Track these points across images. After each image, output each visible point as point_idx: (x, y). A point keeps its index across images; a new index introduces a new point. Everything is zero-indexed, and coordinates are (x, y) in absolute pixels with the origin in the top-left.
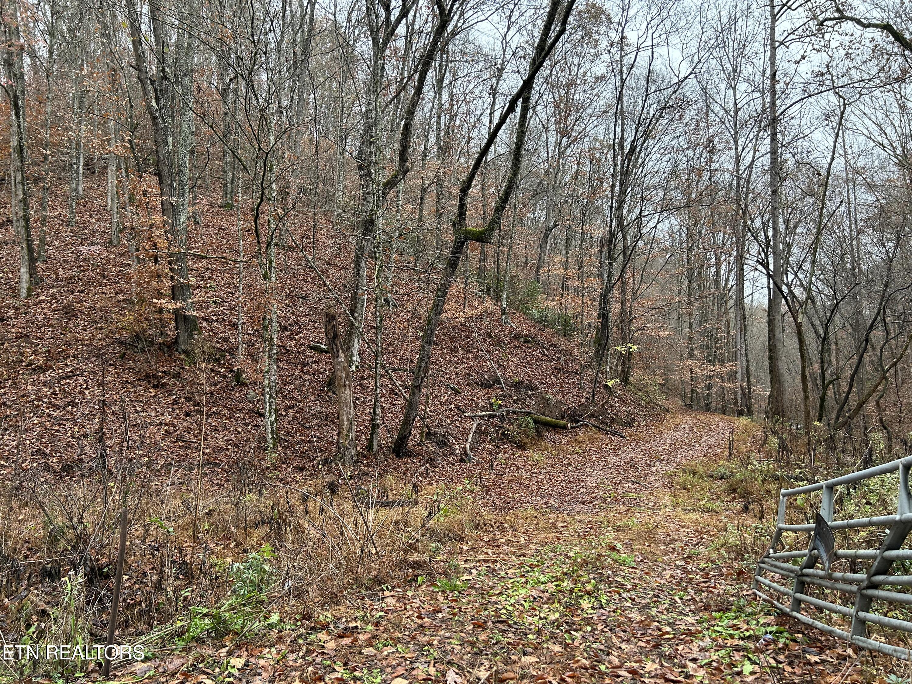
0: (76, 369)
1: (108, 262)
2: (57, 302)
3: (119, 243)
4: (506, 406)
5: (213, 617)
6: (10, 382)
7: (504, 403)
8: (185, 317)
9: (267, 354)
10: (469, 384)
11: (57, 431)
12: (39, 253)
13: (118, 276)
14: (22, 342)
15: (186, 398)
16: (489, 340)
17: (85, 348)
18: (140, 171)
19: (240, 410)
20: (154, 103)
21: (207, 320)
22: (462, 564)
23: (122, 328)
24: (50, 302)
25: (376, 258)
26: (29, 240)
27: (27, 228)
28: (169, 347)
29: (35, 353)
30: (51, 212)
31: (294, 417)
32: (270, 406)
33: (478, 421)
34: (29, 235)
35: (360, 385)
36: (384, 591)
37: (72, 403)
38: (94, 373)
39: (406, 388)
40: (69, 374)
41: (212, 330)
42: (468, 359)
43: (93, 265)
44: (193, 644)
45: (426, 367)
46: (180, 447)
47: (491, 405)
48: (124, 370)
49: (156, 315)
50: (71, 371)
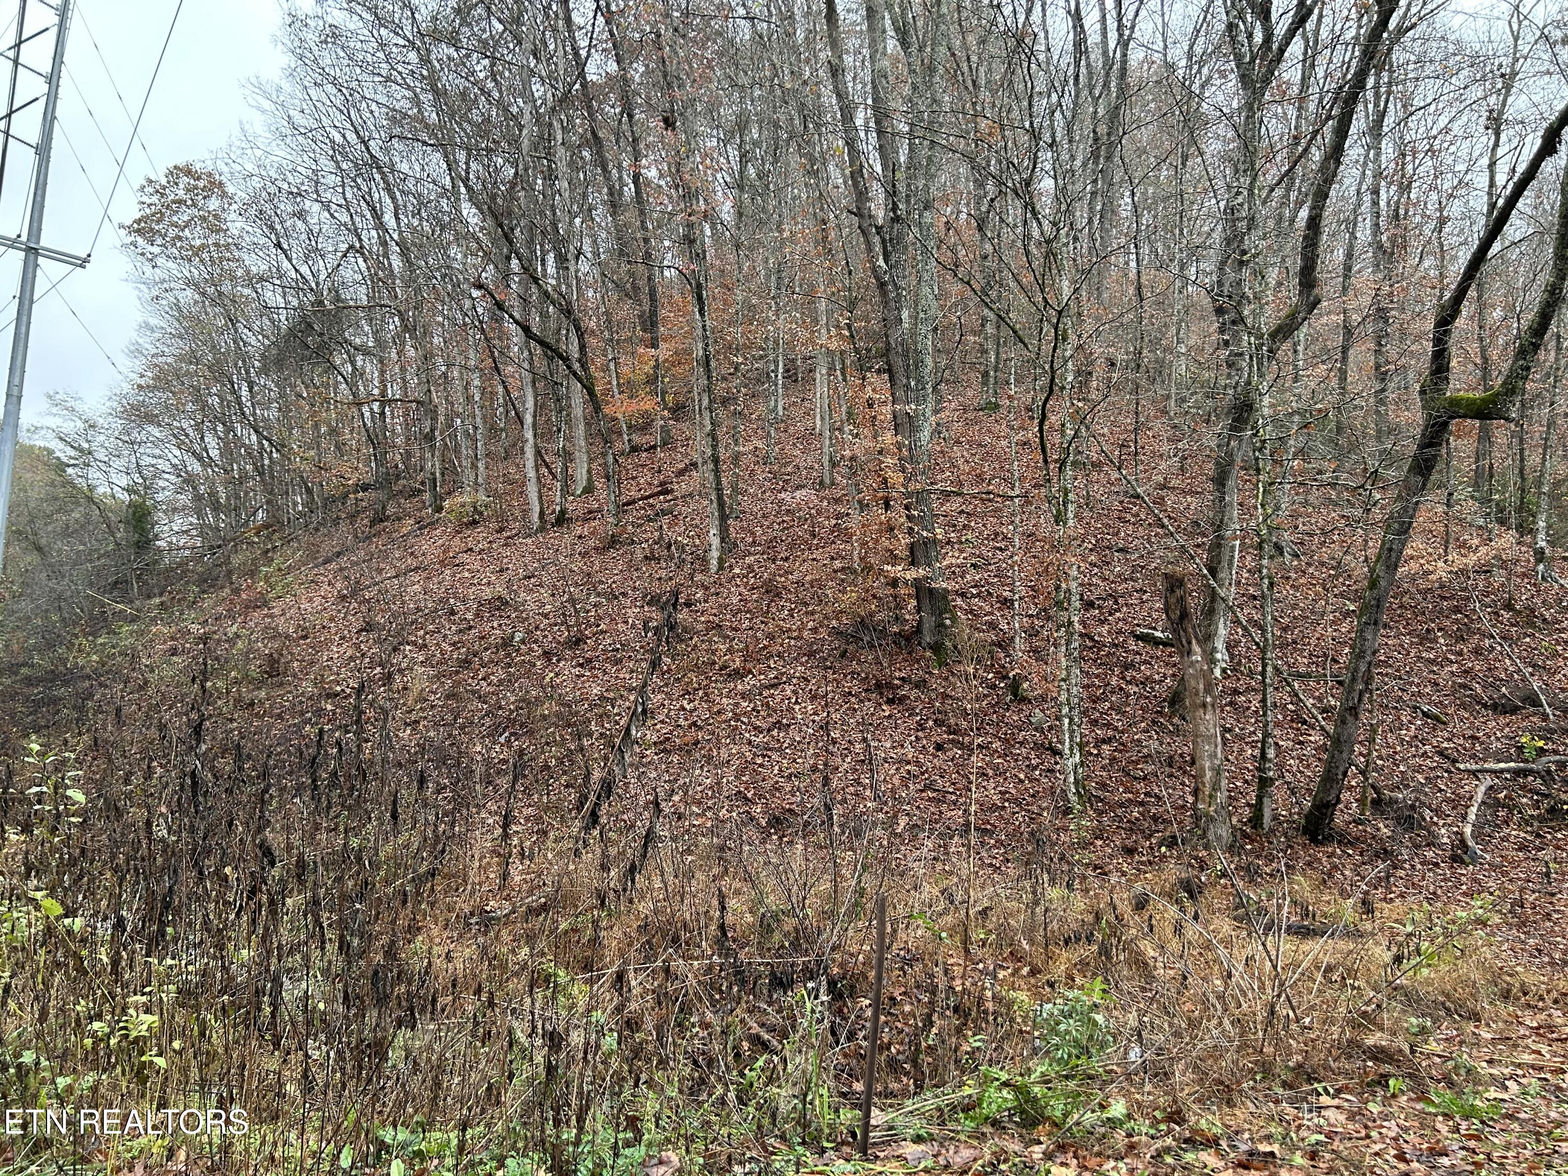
0: (782, 674)
1: (819, 513)
2: (755, 577)
3: (833, 484)
4: (1556, 752)
5: (1016, 1088)
6: (701, 693)
7: (1550, 746)
8: (931, 591)
9: (1063, 649)
10: (1463, 706)
11: (761, 765)
12: (731, 508)
13: (833, 532)
14: (714, 635)
15: (935, 721)
16: (1506, 615)
17: (793, 642)
18: (862, 368)
19: (1021, 743)
20: (881, 262)
21: (963, 595)
22: (1483, 1069)
23: (841, 612)
24: (746, 577)
25: (1258, 470)
26: (718, 490)
27: (717, 471)
28: (908, 639)
29: (730, 650)
30: (744, 446)
31: (1113, 759)
32: (1071, 739)
33: (1488, 781)
34: (719, 483)
35: (1231, 704)
36: (1319, 1094)
37: (778, 725)
38: (805, 679)
39: (1324, 711)
40: (772, 682)
41: (971, 611)
42: (1460, 653)
43: (799, 518)
44: (988, 1129)
45: (1369, 670)
46: (930, 799)
47: (1520, 749)
48: (845, 676)
49: (889, 591)
50: (776, 678)
